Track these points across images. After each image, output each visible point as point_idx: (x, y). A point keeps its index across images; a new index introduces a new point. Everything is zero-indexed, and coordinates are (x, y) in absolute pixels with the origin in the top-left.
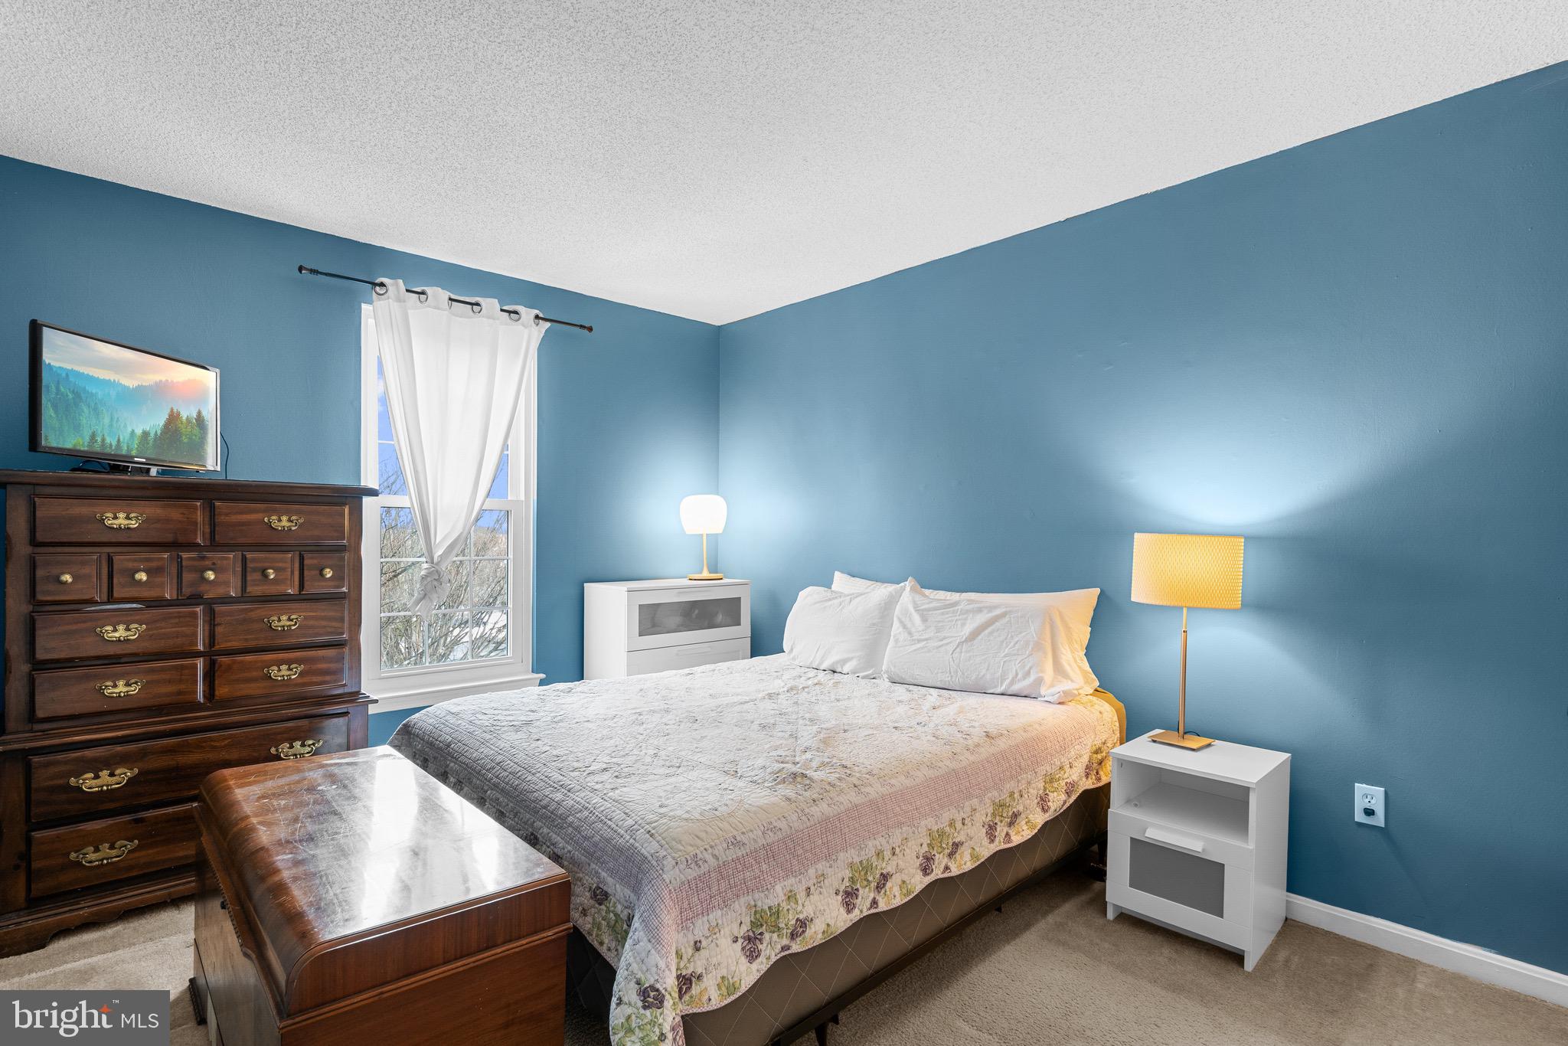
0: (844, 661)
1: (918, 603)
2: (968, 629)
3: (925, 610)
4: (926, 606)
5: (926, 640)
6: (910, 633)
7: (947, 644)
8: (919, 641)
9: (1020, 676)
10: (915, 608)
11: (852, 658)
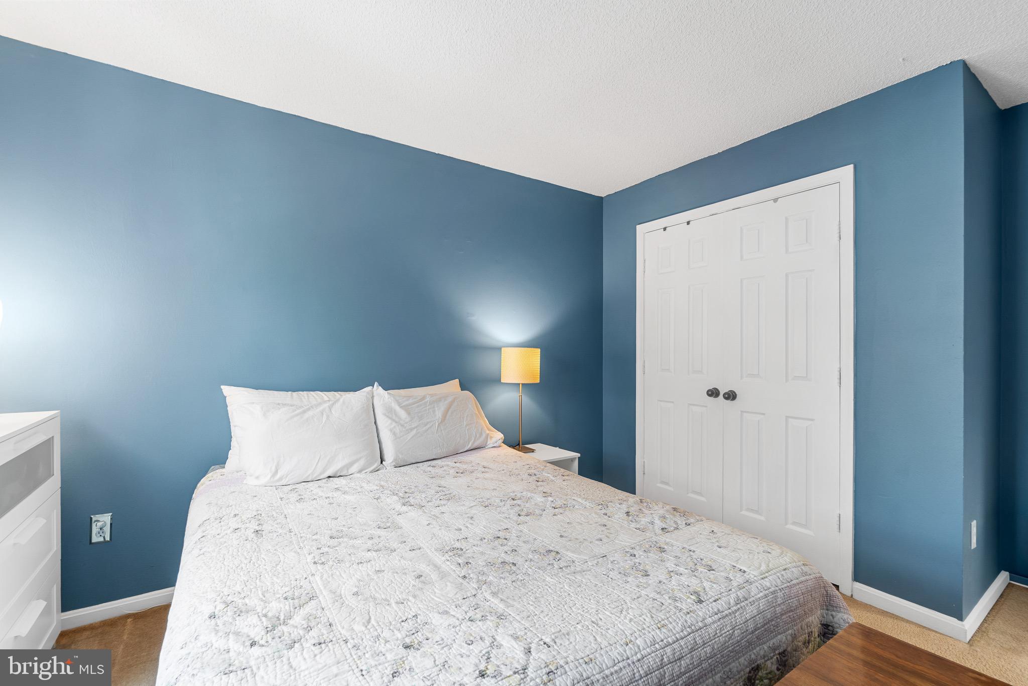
0: (351, 464)
1: (400, 401)
2: (439, 414)
3: (407, 405)
4: (407, 403)
5: (416, 427)
6: (402, 426)
7: (431, 427)
8: (412, 429)
9: (478, 436)
10: (399, 405)
11: (360, 458)
